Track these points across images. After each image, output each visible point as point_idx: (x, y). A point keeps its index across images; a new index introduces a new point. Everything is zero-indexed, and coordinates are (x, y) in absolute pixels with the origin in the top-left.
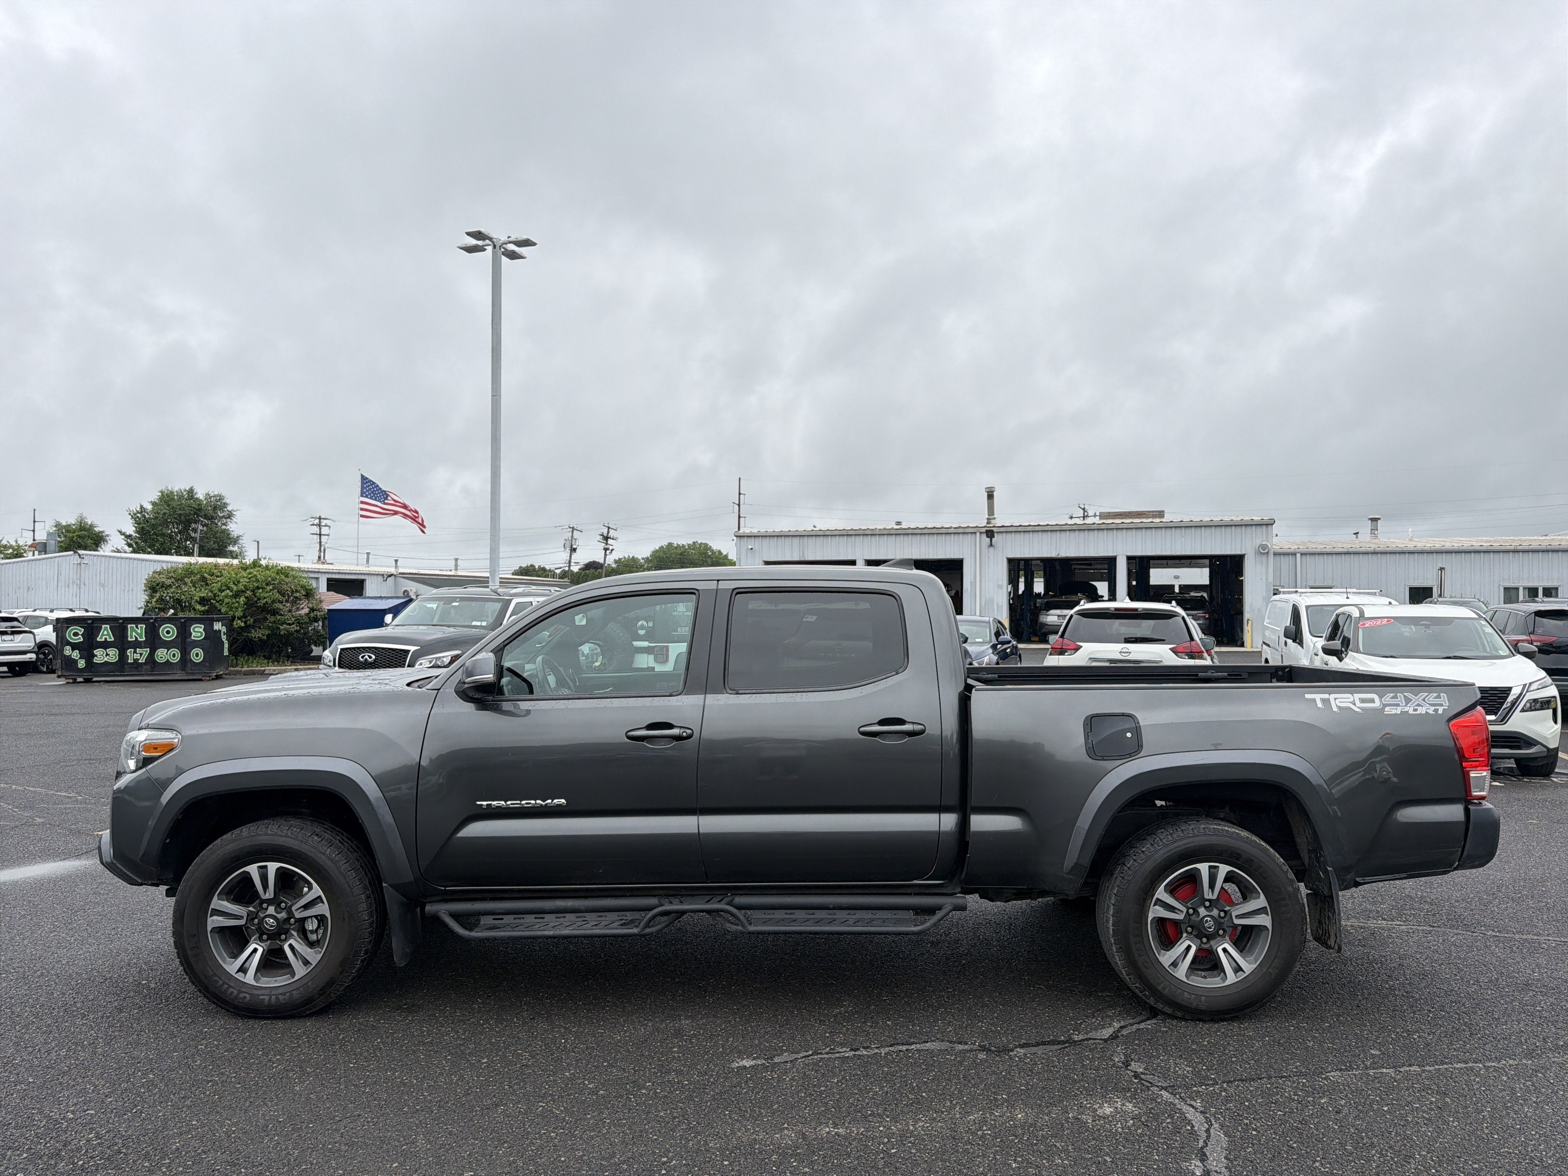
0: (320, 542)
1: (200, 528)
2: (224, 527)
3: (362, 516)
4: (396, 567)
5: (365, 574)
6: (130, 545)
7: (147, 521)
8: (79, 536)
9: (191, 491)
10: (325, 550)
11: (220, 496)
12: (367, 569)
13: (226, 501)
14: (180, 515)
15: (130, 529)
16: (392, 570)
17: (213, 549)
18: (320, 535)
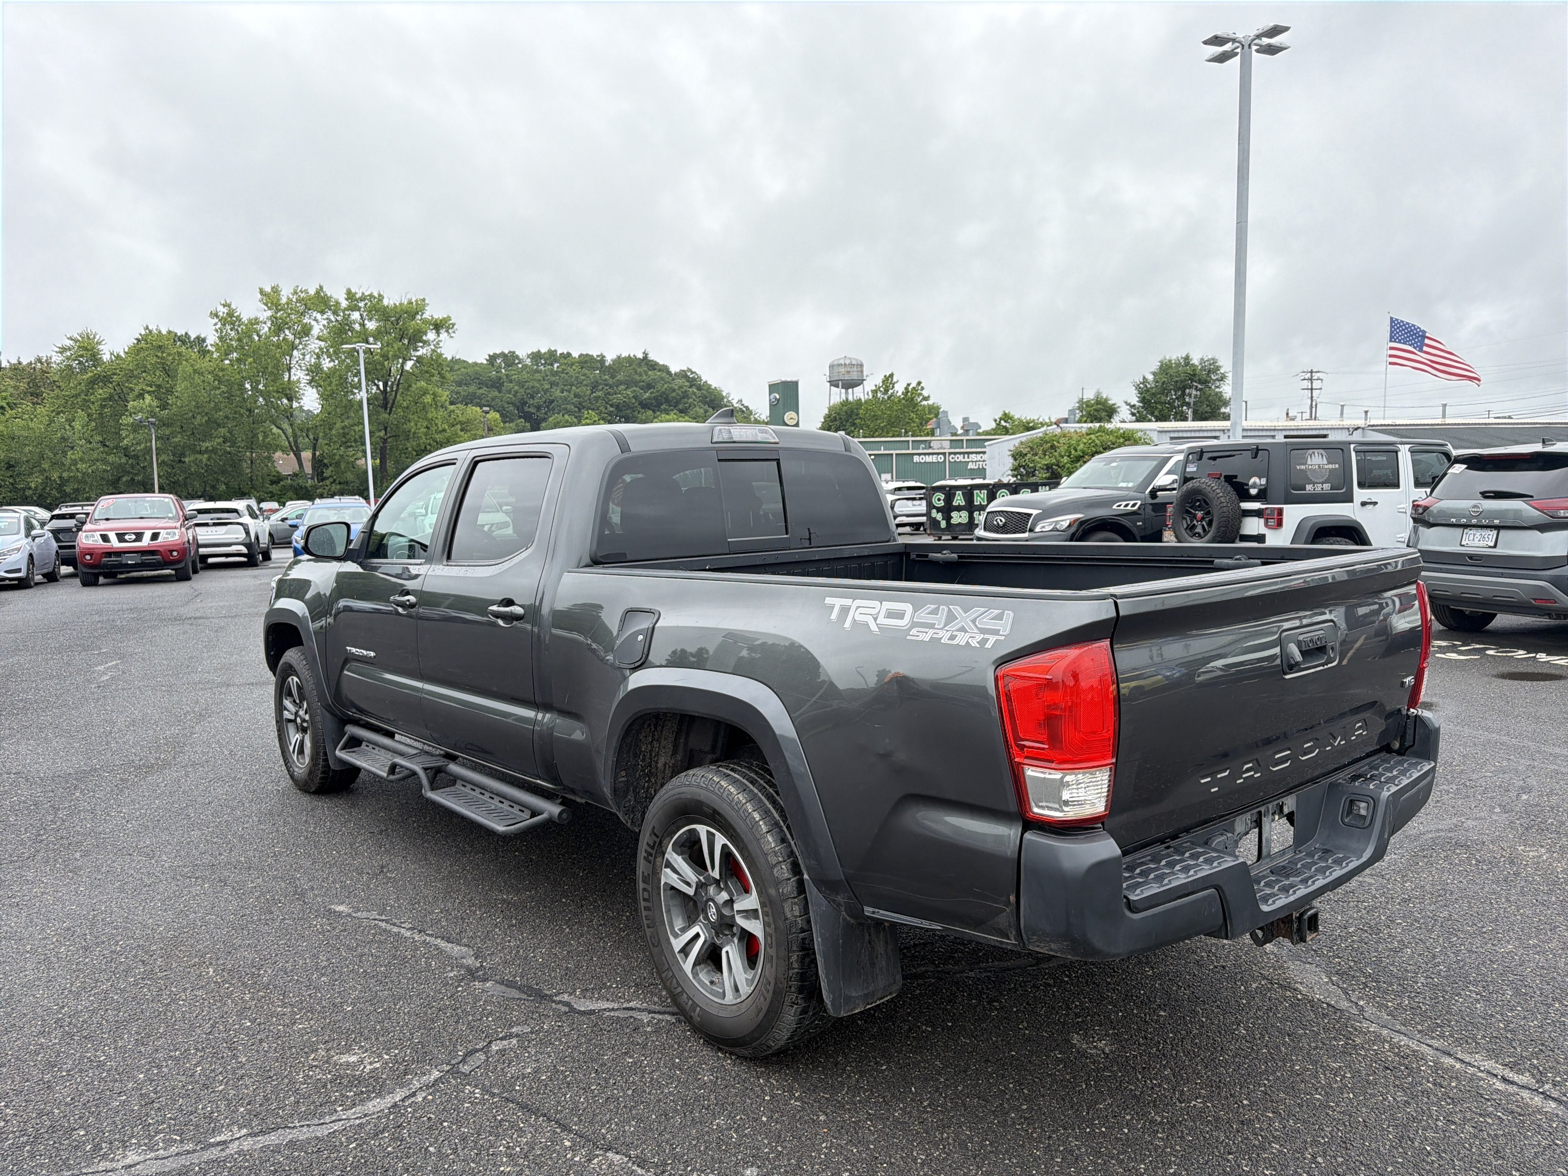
0: (1312, 397)
1: (1194, 392)
2: (1217, 390)
3: (1391, 363)
4: (1366, 419)
5: (1327, 429)
6: (1133, 414)
7: (1148, 391)
8: (1096, 410)
9: (1187, 358)
10: (1316, 405)
11: (1213, 359)
12: (1341, 423)
13: (1219, 363)
14: (1176, 382)
15: (1135, 400)
16: (1361, 423)
17: (1206, 412)
18: (1312, 389)
